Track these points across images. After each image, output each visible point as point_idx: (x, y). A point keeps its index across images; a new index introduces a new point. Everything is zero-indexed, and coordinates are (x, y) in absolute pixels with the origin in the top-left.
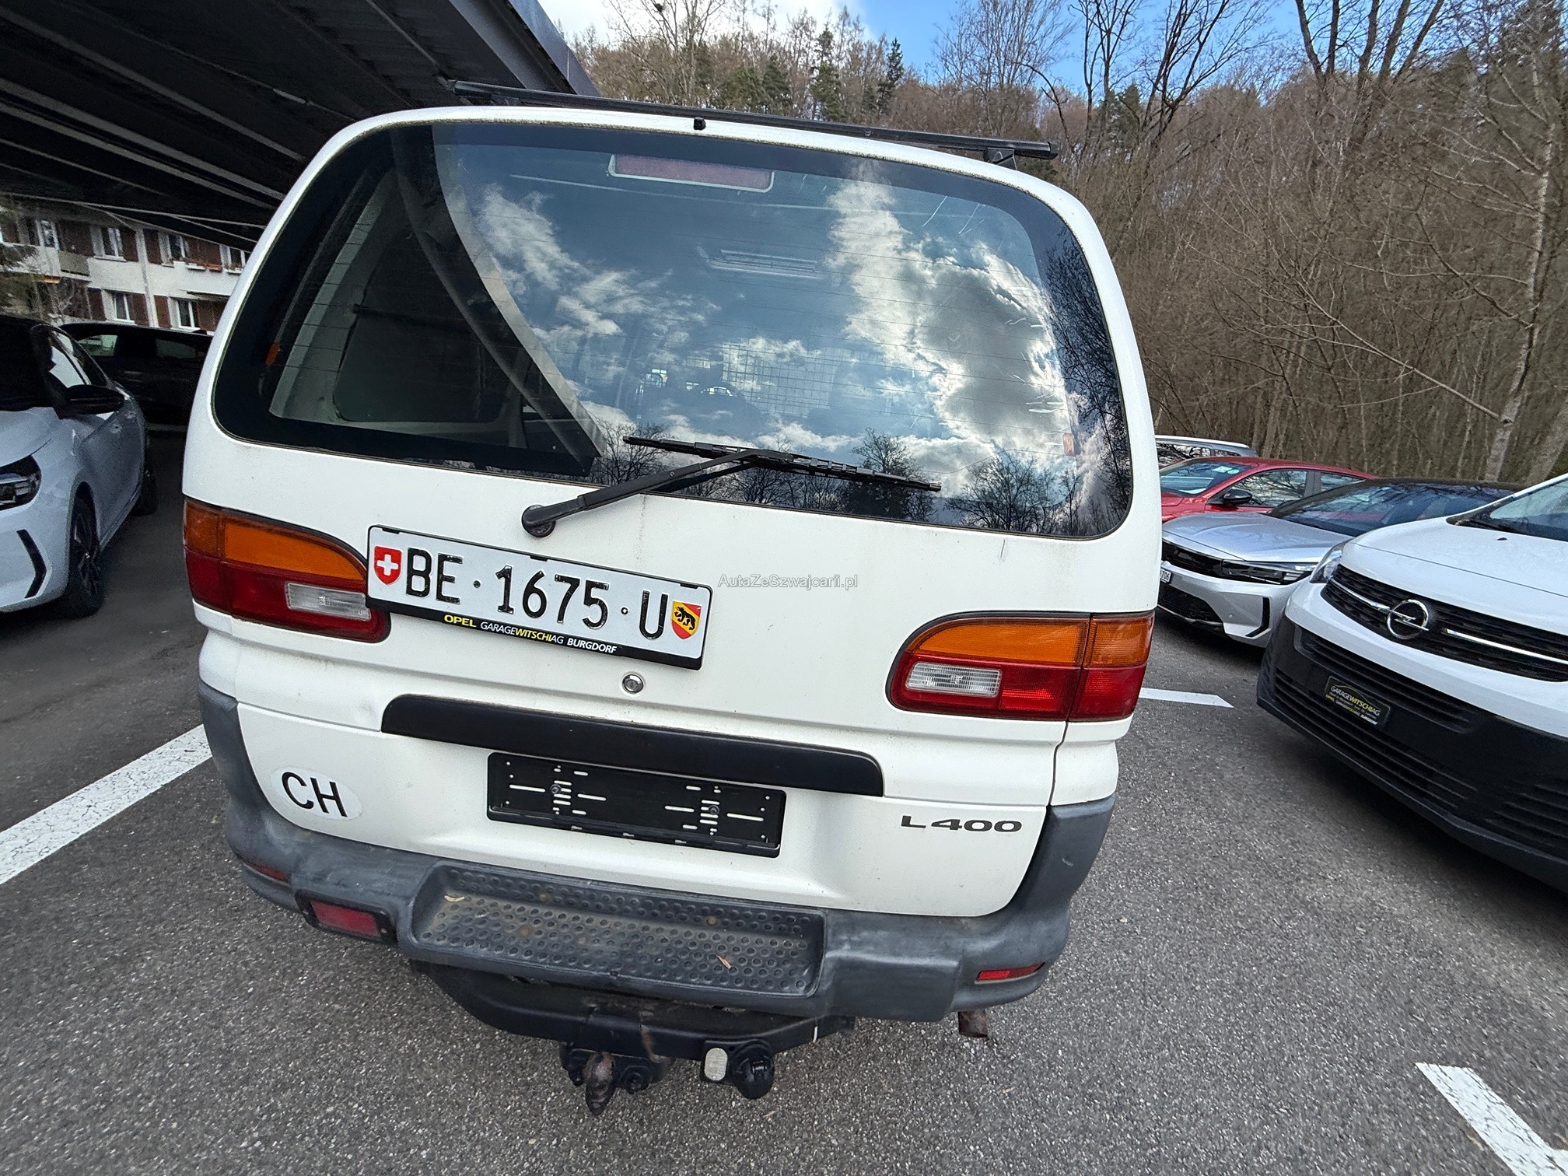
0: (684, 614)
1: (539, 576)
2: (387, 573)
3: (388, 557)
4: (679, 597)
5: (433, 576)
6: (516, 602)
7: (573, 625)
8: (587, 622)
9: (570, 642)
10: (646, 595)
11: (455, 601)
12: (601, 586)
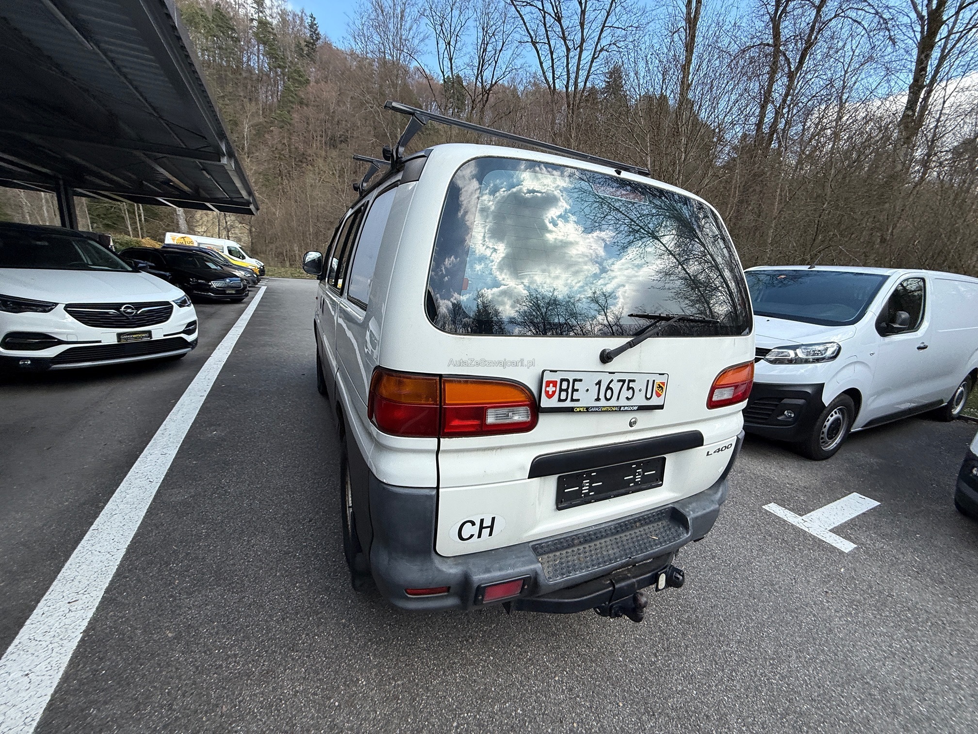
0: (660, 387)
1: (612, 381)
2: (550, 393)
3: (551, 385)
4: (659, 380)
5: (570, 391)
6: (602, 396)
7: (623, 402)
8: (628, 399)
9: (622, 409)
10: (648, 381)
11: (578, 400)
12: (634, 381)
